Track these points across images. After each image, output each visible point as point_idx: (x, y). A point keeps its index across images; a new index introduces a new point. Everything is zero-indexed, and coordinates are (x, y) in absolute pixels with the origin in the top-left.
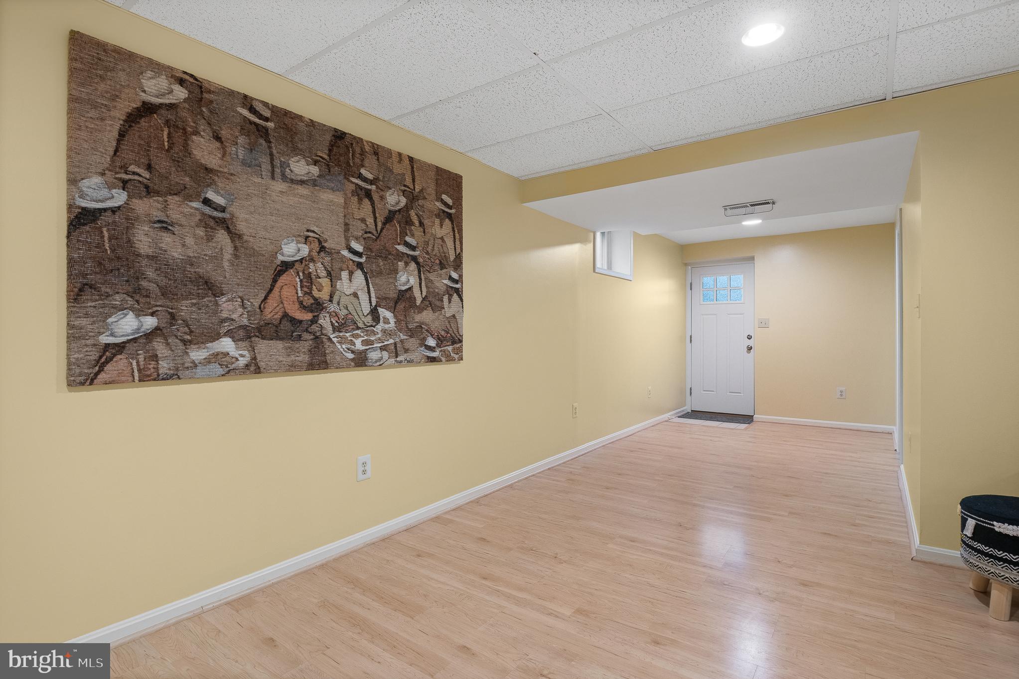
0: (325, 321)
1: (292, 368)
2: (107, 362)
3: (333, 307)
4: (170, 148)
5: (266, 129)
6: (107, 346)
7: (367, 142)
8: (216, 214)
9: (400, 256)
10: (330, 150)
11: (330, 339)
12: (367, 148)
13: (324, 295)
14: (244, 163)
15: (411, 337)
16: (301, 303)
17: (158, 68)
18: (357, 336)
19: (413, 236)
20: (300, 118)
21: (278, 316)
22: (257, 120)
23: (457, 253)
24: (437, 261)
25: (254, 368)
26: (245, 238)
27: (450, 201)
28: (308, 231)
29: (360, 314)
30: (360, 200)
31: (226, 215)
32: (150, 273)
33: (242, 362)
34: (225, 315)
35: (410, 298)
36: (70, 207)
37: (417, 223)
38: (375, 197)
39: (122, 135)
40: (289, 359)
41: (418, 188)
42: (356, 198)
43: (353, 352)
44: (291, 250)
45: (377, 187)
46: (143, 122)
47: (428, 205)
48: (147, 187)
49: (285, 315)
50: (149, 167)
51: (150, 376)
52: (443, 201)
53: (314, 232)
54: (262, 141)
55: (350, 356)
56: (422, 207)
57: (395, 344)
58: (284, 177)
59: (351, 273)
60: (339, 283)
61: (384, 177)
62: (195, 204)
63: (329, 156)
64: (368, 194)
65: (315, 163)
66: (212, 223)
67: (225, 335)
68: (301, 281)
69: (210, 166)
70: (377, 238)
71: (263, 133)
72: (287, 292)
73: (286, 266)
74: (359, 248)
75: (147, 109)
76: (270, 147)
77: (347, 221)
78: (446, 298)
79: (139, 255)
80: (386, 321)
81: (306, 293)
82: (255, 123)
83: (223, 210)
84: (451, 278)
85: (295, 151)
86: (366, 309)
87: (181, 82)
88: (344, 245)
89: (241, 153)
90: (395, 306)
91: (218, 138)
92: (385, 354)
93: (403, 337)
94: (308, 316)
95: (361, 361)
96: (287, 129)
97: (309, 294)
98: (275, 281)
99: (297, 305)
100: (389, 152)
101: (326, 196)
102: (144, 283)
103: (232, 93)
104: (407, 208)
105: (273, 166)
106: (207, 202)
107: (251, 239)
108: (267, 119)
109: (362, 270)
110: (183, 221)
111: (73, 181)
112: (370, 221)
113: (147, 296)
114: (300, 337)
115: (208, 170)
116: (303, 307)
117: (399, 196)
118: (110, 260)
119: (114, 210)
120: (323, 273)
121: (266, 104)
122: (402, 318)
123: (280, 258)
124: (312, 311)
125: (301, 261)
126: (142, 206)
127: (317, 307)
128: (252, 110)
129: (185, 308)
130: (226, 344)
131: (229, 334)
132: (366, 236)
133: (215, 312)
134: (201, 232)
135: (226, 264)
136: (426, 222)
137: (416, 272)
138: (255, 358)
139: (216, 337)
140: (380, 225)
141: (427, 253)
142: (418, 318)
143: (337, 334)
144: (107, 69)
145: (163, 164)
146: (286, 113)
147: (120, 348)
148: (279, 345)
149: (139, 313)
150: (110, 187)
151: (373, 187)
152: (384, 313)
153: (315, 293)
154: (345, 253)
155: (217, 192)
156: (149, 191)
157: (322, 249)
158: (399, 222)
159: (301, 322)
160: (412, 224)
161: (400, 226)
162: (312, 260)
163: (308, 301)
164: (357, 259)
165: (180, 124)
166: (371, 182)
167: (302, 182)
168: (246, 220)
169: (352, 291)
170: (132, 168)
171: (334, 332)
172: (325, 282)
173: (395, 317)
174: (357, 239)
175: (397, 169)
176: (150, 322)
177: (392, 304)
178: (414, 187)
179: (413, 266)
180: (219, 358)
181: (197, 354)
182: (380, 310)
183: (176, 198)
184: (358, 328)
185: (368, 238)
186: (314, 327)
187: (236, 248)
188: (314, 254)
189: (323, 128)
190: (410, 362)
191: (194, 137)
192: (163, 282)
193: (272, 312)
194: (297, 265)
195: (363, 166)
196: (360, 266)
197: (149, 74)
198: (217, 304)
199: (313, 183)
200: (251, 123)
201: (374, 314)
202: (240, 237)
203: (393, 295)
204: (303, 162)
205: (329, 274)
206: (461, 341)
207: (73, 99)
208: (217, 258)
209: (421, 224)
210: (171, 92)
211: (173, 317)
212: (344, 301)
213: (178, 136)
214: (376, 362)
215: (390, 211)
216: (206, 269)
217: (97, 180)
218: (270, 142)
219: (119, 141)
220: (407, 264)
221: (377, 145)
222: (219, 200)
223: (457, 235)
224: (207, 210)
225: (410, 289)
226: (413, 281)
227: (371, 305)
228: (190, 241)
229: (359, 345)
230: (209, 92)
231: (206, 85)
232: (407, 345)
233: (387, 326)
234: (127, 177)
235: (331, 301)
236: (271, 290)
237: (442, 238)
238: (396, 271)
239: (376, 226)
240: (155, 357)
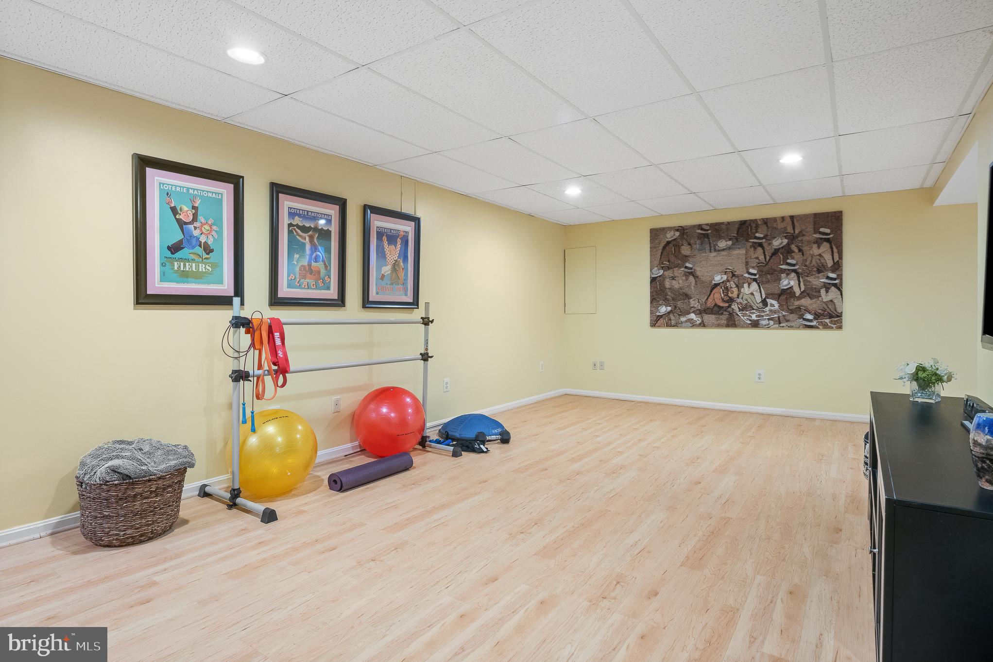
0: (735, 307)
1: (719, 326)
2: (658, 320)
3: (739, 300)
4: (675, 253)
5: (708, 234)
6: (658, 315)
7: (760, 220)
8: (689, 271)
9: (783, 271)
10: (738, 232)
11: (737, 314)
12: (759, 223)
13: (735, 295)
14: (699, 250)
15: (791, 313)
16: (723, 299)
17: (670, 229)
18: (753, 313)
19: (793, 258)
20: (722, 223)
21: (713, 305)
22: (704, 232)
23: (835, 261)
24: (815, 269)
25: (703, 325)
26: (699, 277)
27: (828, 231)
28: (726, 269)
29: (755, 303)
30: (755, 249)
31: (693, 270)
32: (669, 294)
33: (698, 322)
34: (692, 305)
35: (791, 292)
36: (650, 277)
37: (796, 250)
38: (765, 245)
39: (662, 254)
40: (717, 322)
41: (797, 232)
42: (753, 249)
43: (750, 320)
44: (718, 279)
45: (766, 240)
46: (667, 248)
47: (806, 238)
48: (668, 267)
49: (716, 305)
50: (669, 261)
51: (669, 325)
52: (821, 233)
53: (729, 269)
54: (706, 239)
55: (749, 322)
56: (802, 240)
57: (779, 317)
58: (715, 250)
59: (749, 284)
60: (742, 290)
61: (771, 234)
62: (682, 269)
63: (737, 234)
64: (761, 245)
65: (730, 239)
66: (688, 274)
67: (692, 313)
68: (723, 290)
69: (687, 255)
70: (766, 264)
71: (706, 236)
72: (717, 295)
73: (716, 285)
74: (755, 272)
75: (668, 243)
76: (709, 241)
77: (747, 260)
78: (823, 291)
79: (666, 288)
80: (772, 305)
81: (725, 295)
82: (703, 234)
83: (691, 269)
84: (828, 278)
85: (720, 237)
86: (759, 300)
87: (677, 230)
88: (745, 272)
89: (698, 246)
90: (779, 297)
91: (689, 244)
92: (771, 322)
93: (784, 313)
94: (727, 305)
95: (755, 325)
96: (717, 230)
97: (727, 295)
98: (711, 291)
99: (721, 301)
100: (775, 220)
101: (736, 252)
102: (668, 297)
103: (694, 226)
104: (788, 244)
105: (710, 247)
106: (686, 267)
107: (702, 277)
108: (708, 230)
109: (756, 282)
110: (679, 275)
111: (651, 271)
112: (762, 258)
113: (668, 301)
114: (722, 314)
115: (686, 256)
116: (723, 300)
117: (782, 240)
118: (659, 291)
119: (660, 276)
120: (734, 286)
121: (707, 225)
122: (784, 304)
123: (714, 282)
124: (728, 303)
125: (723, 282)
126: (667, 273)
127: (731, 300)
128: (702, 229)
129: (679, 304)
130: (692, 316)
131: (694, 312)
132: (759, 265)
133: (689, 305)
134: (684, 278)
135: (693, 287)
136: (805, 248)
137: (796, 278)
138: (703, 321)
139: (689, 313)
140: (768, 258)
141: (806, 266)
142: (797, 303)
143: (741, 312)
144: (658, 236)
145: (672, 258)
146: (717, 224)
147: (661, 316)
148: (713, 316)
149: (666, 306)
150: (659, 270)
151: (764, 240)
152: (769, 301)
153: (730, 295)
154: (746, 275)
155: (689, 263)
156: (669, 268)
157: (734, 275)
158: (782, 254)
159: (723, 307)
160: (793, 252)
161: (783, 255)
162: (728, 281)
163: (726, 298)
164: (753, 277)
165: (677, 244)
166: (762, 238)
167: (723, 250)
168: (700, 271)
169: (750, 292)
170: (665, 263)
171: (740, 311)
172: (735, 290)
173: (779, 303)
174: (753, 268)
175: (781, 226)
176: (669, 309)
177: (777, 296)
178: (794, 232)
179: (793, 275)
180: (690, 320)
181: (683, 319)
182: (768, 300)
183: (677, 268)
184: (753, 309)
185: (759, 267)
186: (729, 309)
187: (696, 281)
188: (729, 278)
189: (734, 223)
190: (791, 327)
191: (682, 247)
192: (673, 295)
193: (710, 303)
194: (721, 284)
195: (757, 232)
196: (755, 280)
197: (669, 232)
198: (689, 301)
199: (729, 248)
200: (701, 234)
201: (764, 303)
202: (697, 277)
203: (777, 291)
204: (724, 241)
205: (737, 286)
206: (839, 315)
207: (651, 248)
208: (689, 286)
209: (800, 250)
210: (674, 235)
211: (675, 306)
212: (744, 297)
213: (677, 249)
214: (765, 326)
215: (775, 249)
216: (686, 290)
217: (656, 268)
218: (709, 238)
219: (661, 256)
220: (788, 275)
221: (767, 219)
222: (690, 266)
223: (835, 250)
224: (686, 270)
225: (791, 288)
226: (793, 283)
227: (762, 298)
228: (681, 281)
229: (754, 317)
230: (687, 229)
231: (686, 228)
232: (787, 318)
233: (772, 308)
234: (663, 266)
235: (738, 297)
236: (710, 295)
237: (820, 255)
238: (780, 279)
239: (765, 258)
240: (670, 320)
